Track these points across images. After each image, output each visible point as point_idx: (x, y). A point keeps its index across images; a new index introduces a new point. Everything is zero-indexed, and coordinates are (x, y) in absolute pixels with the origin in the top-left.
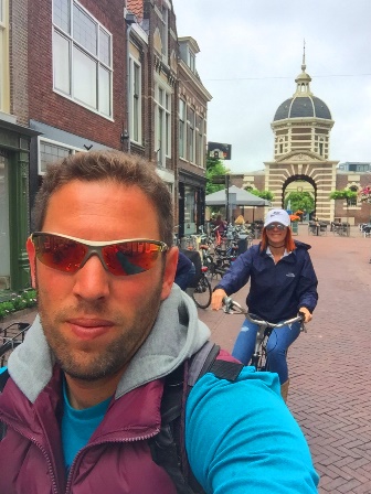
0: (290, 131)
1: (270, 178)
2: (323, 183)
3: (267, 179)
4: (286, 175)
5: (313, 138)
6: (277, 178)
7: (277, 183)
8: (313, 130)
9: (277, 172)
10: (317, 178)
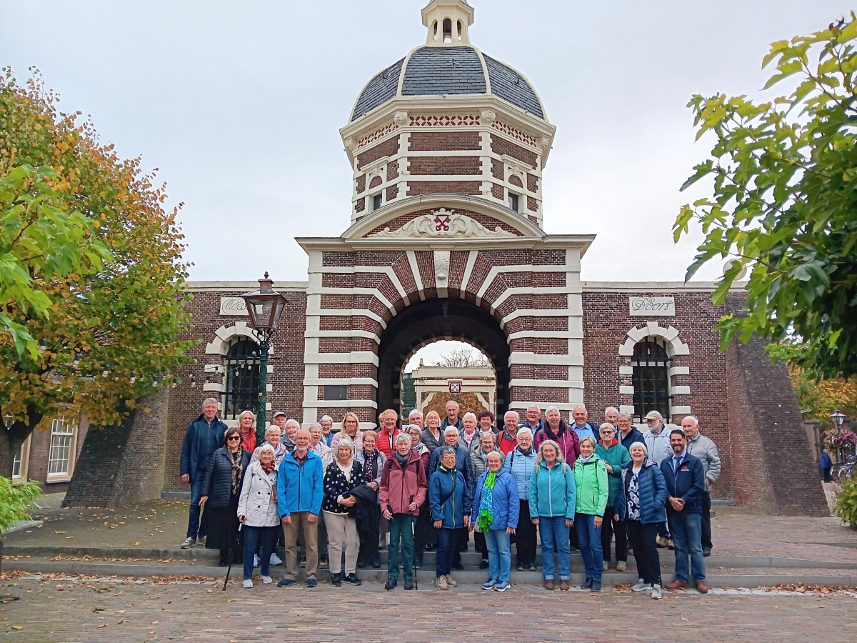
0: (404, 143)
1: (327, 301)
2: (532, 323)
3: (314, 308)
4: (388, 288)
5: (486, 166)
6: (353, 301)
7: (351, 323)
8: (486, 142)
9: (354, 280)
10: (510, 305)
